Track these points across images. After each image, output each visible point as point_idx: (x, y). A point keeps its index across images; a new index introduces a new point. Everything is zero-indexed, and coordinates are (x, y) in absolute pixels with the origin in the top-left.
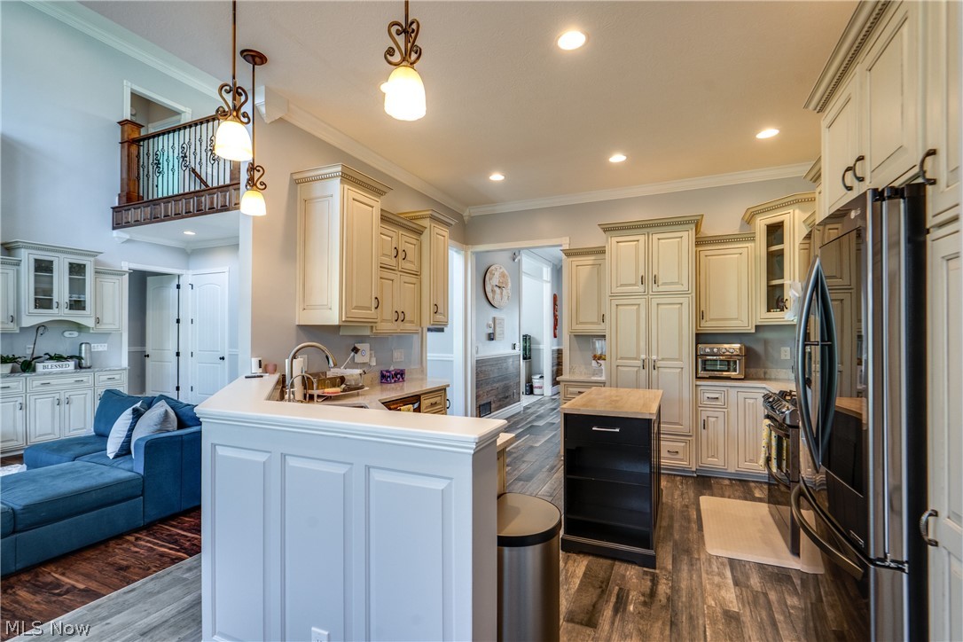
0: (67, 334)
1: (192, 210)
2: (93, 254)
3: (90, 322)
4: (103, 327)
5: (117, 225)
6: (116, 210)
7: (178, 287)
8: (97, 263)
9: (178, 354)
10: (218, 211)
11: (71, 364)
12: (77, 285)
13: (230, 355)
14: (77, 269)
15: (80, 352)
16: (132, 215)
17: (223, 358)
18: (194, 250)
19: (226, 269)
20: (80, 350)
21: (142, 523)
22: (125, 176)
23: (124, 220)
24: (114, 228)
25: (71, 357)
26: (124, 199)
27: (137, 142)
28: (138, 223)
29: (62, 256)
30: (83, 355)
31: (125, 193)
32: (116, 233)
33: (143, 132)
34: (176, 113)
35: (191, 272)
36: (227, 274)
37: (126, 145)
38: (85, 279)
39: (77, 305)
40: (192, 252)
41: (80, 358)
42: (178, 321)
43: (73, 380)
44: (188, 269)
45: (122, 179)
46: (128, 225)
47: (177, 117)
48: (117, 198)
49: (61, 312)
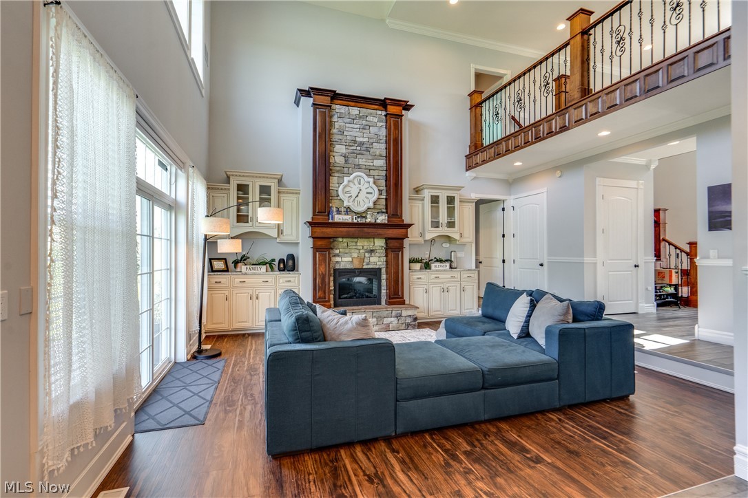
0: (444, 245)
1: (530, 140)
2: (458, 189)
3: (457, 236)
4: (464, 240)
5: (469, 168)
6: (469, 157)
7: (503, 209)
8: (460, 196)
9: (504, 261)
10: (557, 133)
11: (448, 264)
12: (451, 211)
13: (548, 262)
14: (451, 200)
15: (451, 258)
16: (479, 158)
17: (542, 265)
18: (514, 180)
19: (545, 190)
20: (451, 256)
21: (557, 405)
22: (473, 131)
23: (474, 162)
24: (467, 170)
25: (447, 261)
26: (473, 148)
27: (480, 105)
28: (484, 162)
29: (443, 191)
30: (453, 260)
31: (473, 144)
32: (468, 173)
33: (484, 96)
34: (500, 77)
35: (513, 197)
36: (545, 194)
37: (474, 109)
38: (454, 207)
39: (451, 224)
40: (513, 182)
41: (451, 261)
42: (503, 236)
43: (449, 276)
44: (510, 195)
45: (471, 134)
46: (477, 165)
47: (500, 81)
48: (468, 149)
49: (444, 230)
